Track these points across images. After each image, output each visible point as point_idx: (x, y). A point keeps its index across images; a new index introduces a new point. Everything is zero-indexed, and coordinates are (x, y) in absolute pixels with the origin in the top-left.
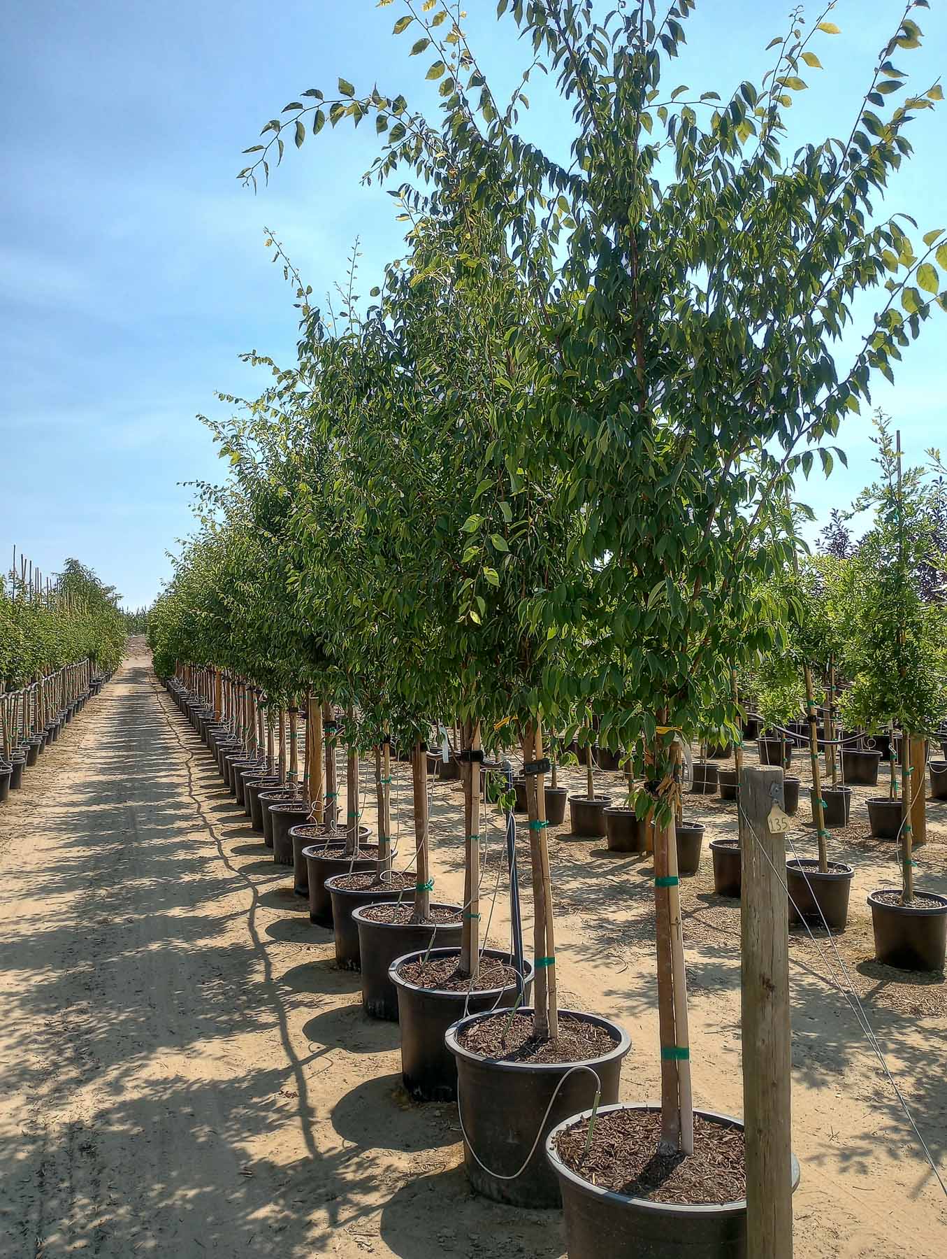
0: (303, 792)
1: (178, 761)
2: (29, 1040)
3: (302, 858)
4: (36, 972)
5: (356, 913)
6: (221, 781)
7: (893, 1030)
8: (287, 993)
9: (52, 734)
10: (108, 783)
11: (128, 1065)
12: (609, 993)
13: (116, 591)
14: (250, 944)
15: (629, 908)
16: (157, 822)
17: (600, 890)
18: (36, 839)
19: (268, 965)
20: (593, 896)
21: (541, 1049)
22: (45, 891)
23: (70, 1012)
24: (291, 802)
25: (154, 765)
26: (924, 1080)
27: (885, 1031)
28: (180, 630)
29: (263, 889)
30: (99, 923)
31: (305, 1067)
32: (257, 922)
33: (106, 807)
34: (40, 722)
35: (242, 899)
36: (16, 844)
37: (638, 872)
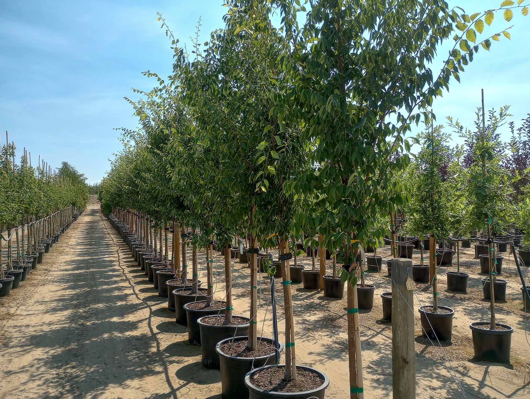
0: (171, 264)
1: (113, 250)
2: (49, 382)
3: (172, 295)
4: (51, 349)
5: (199, 321)
6: (133, 259)
7: (434, 368)
8: (167, 357)
9: (56, 239)
10: (82, 260)
11: (96, 393)
12: (311, 353)
13: (84, 176)
14: (150, 334)
15: (315, 314)
16: (105, 278)
17: (302, 306)
18: (50, 286)
19: (158, 344)
20: (299, 309)
21: (288, 385)
22: (55, 310)
23: (68, 368)
24: (165, 269)
25: (103, 252)
26: (450, 391)
27: (430, 368)
28: (115, 194)
29: (154, 308)
30: (80, 325)
31: (177, 392)
32: (152, 324)
33: (81, 271)
34: (50, 234)
35: (145, 313)
36: (40, 289)
37: (318, 298)
